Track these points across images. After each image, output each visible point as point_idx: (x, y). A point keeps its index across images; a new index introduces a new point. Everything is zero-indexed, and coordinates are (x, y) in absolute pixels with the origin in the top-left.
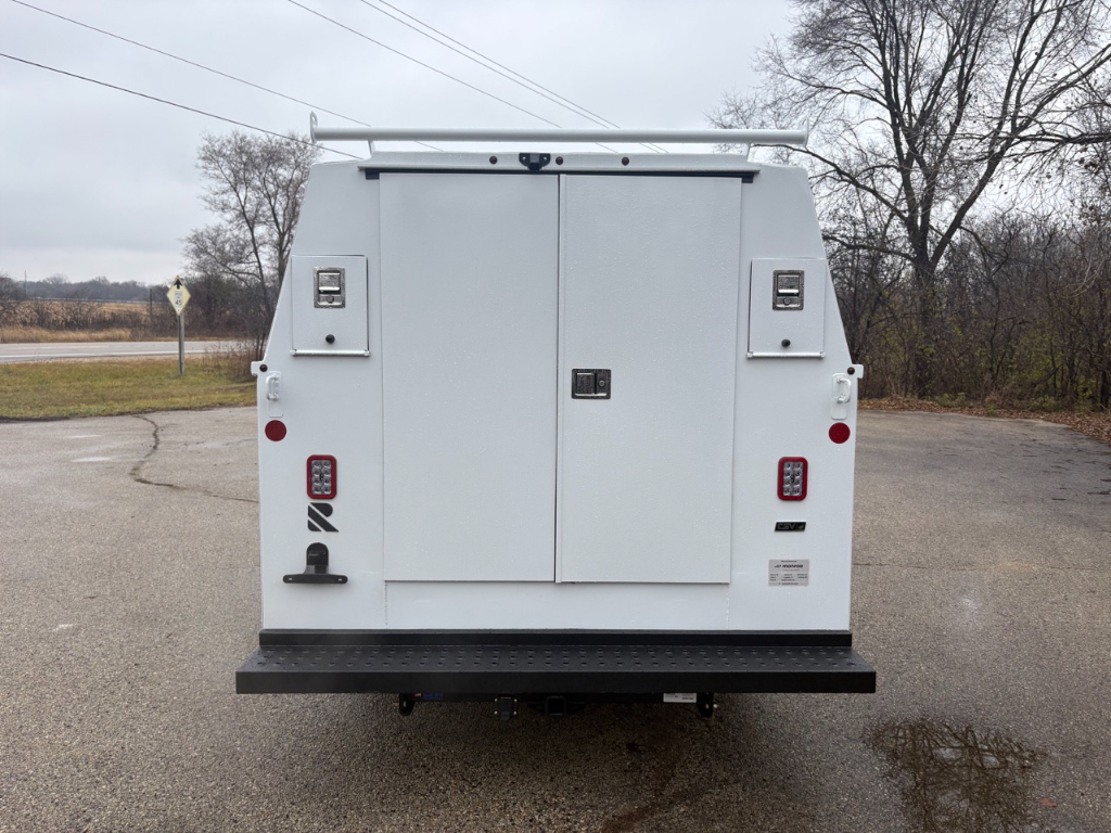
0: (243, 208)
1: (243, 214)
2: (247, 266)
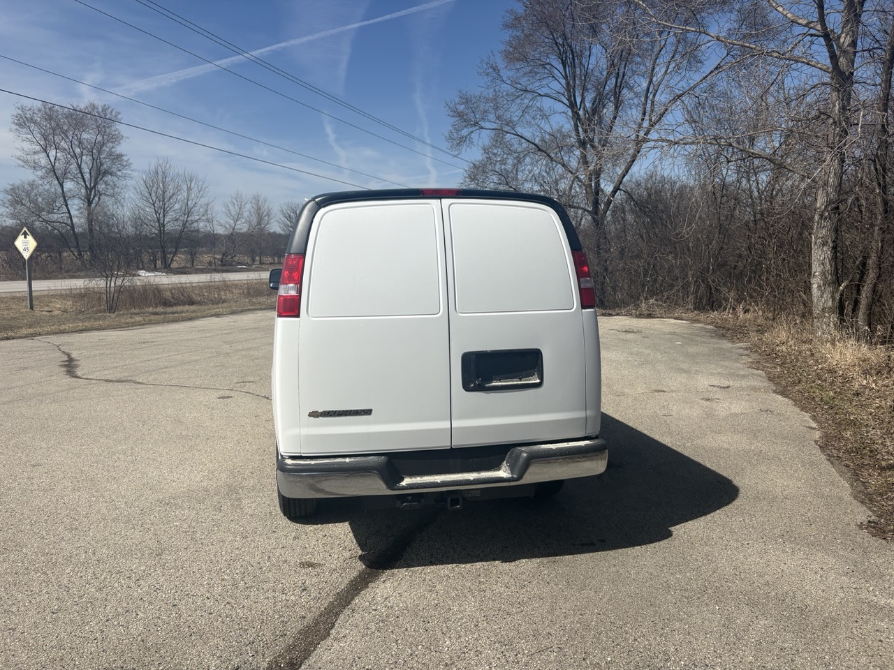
0: (53, 166)
1: (53, 170)
2: (59, 215)
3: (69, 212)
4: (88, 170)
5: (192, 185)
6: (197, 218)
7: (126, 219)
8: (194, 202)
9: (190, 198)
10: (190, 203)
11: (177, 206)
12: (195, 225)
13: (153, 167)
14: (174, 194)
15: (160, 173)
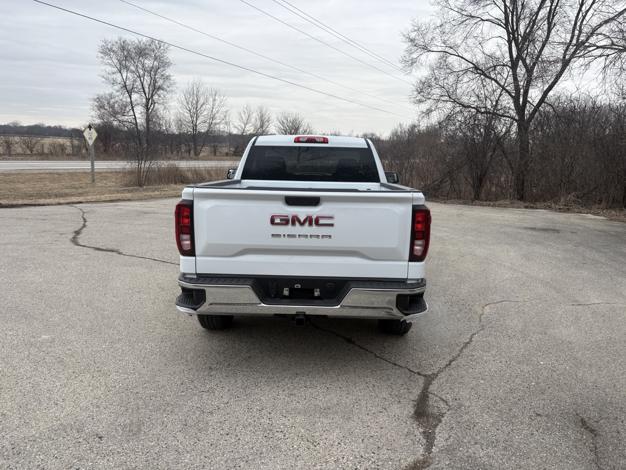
0: (125, 83)
1: (125, 86)
2: (128, 117)
3: (135, 115)
4: (148, 86)
5: (216, 98)
6: (219, 121)
7: (171, 121)
8: (217, 109)
9: (214, 107)
10: (214, 110)
11: (205, 113)
12: (218, 126)
13: (190, 84)
14: (203, 104)
15: (195, 89)
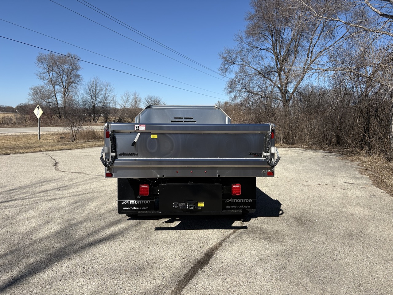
0: (51, 79)
2: (52, 100)
3: (57, 99)
4: (65, 81)
5: (108, 88)
6: (109, 101)
7: (80, 102)
8: (108, 95)
9: (107, 93)
10: (106, 95)
11: (101, 96)
12: (108, 104)
13: (92, 80)
14: (100, 91)
15: (95, 83)
